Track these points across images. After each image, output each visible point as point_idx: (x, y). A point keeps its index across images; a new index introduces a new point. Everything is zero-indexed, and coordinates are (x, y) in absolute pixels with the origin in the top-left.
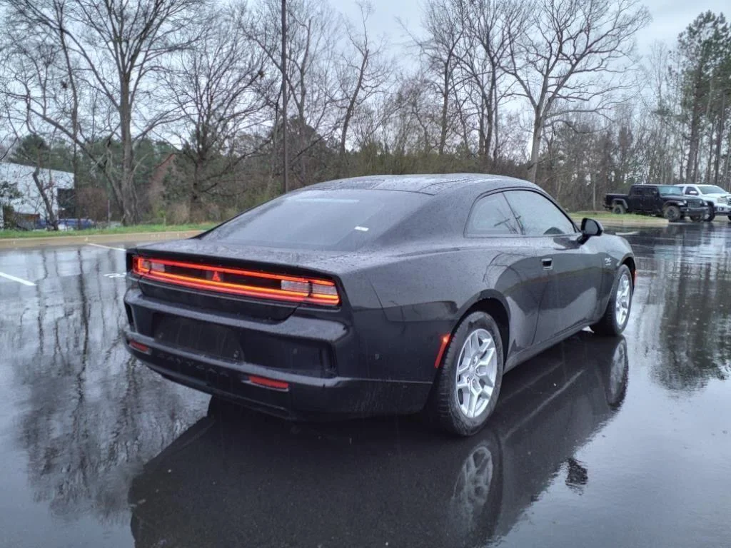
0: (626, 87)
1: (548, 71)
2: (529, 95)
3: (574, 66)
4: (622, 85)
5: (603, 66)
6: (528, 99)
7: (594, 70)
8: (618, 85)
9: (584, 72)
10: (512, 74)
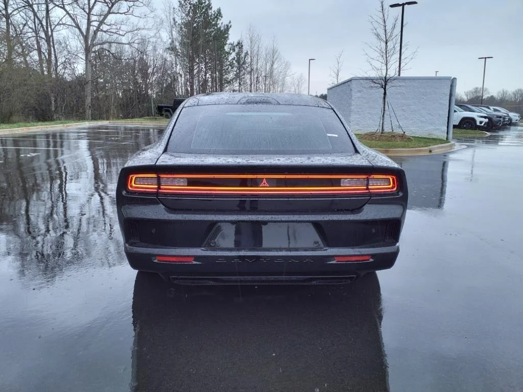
0: (148, 29)
1: (90, 10)
2: (78, 27)
3: (110, 8)
4: (146, 27)
5: (130, 11)
6: (77, 30)
7: (124, 13)
8: (142, 27)
9: (118, 14)
10: (61, 7)
